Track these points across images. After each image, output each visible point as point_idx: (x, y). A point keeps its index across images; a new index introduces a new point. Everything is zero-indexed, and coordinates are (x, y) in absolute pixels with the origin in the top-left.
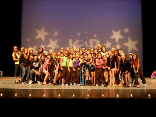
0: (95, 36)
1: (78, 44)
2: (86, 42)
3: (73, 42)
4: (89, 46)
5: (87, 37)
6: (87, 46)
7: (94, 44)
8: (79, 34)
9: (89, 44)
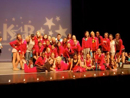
0: (30, 22)
1: (13, 29)
2: (21, 27)
3: (8, 27)
4: (24, 32)
5: (22, 23)
6: (22, 31)
7: (29, 29)
8: (14, 19)
9: (23, 30)
